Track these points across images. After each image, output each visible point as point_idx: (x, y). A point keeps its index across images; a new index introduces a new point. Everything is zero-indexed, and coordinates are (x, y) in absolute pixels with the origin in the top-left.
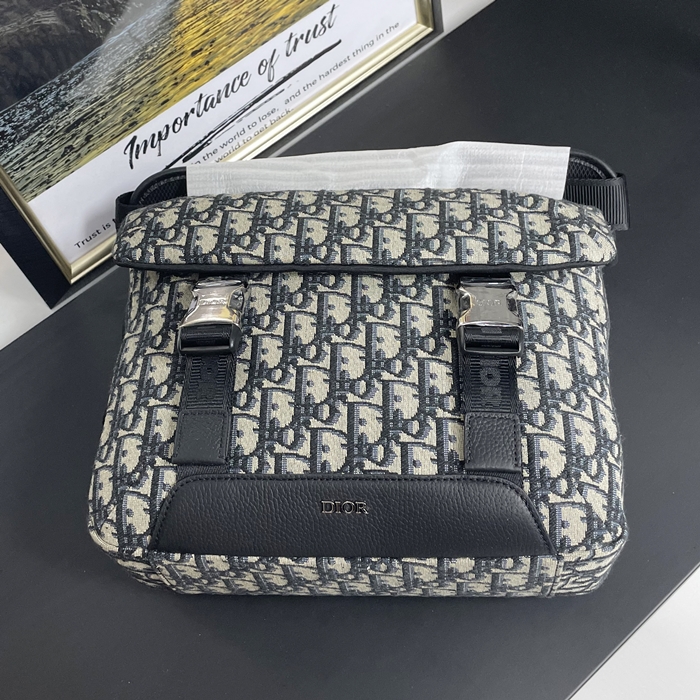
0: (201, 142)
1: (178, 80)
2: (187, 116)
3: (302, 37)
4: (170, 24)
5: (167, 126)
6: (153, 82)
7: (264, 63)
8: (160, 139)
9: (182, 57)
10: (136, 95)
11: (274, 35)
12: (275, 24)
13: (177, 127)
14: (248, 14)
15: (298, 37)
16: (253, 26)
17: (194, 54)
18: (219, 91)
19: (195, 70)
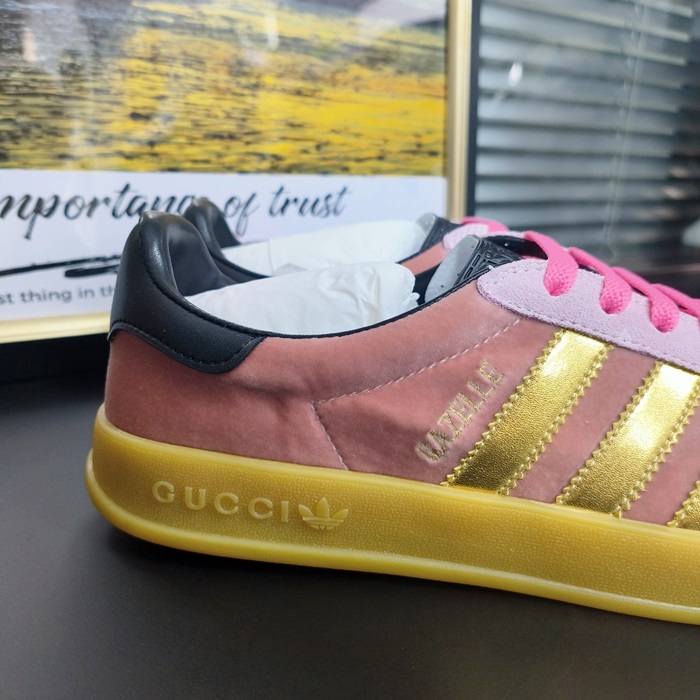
0: (104, 259)
1: (99, 138)
2: (94, 203)
3: (296, 200)
4: (112, 48)
5: (56, 199)
6: (57, 113)
7: (236, 202)
8: (38, 209)
9: (116, 108)
10: (22, 113)
11: (259, 171)
12: (262, 157)
13: (73, 211)
14: (228, 116)
15: (292, 198)
16: (232, 137)
17: (135, 116)
18: (158, 199)
19: (129, 141)
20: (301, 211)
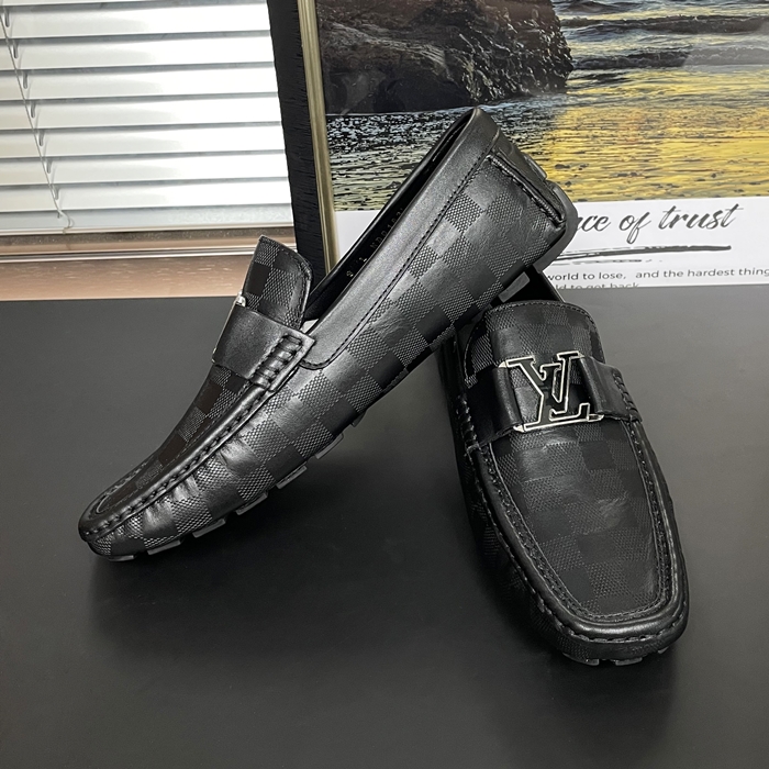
3: (685, 217)
7: (631, 220)
20: (689, 225)
